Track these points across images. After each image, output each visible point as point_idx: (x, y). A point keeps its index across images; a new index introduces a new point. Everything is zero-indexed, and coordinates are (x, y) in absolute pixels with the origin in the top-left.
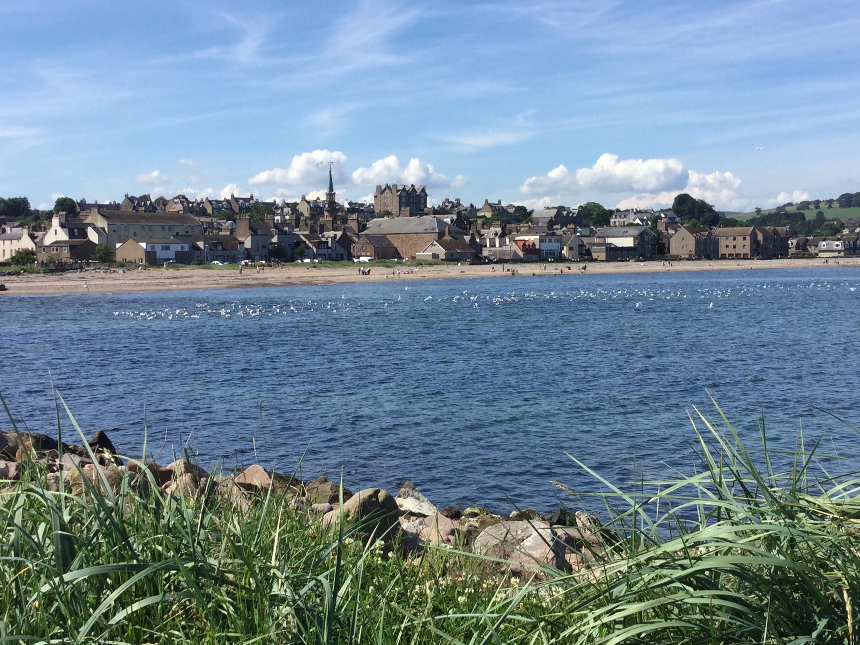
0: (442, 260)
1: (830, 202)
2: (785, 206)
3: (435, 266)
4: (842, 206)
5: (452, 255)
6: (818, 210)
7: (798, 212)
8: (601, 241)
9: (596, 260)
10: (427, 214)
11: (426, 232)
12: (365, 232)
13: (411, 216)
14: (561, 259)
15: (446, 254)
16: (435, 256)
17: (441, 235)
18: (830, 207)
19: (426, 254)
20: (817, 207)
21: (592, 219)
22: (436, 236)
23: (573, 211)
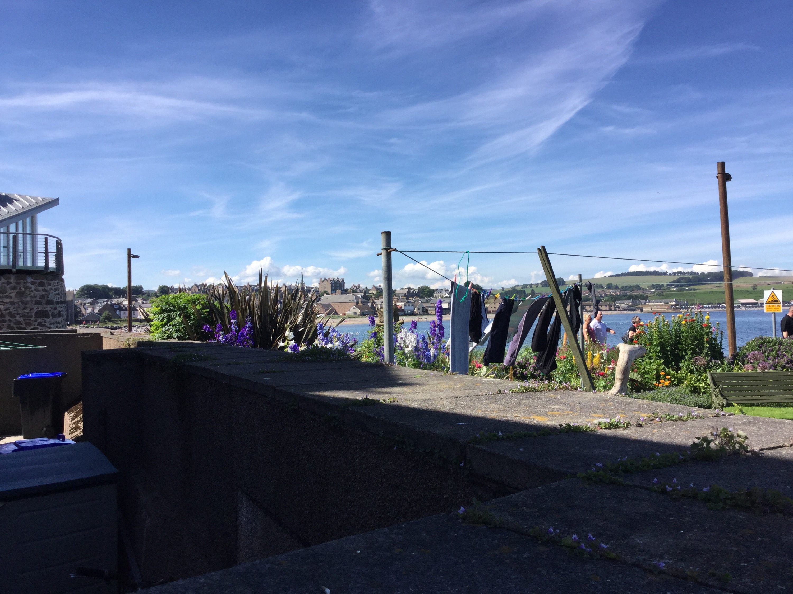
0: (359, 315)
1: (537, 284)
2: (516, 286)
3: (356, 318)
4: (543, 286)
5: (363, 313)
6: (532, 289)
7: (522, 289)
8: (432, 305)
9: (430, 315)
10: (349, 293)
11: (350, 302)
12: (320, 302)
13: (341, 294)
14: (414, 314)
15: (361, 313)
16: (355, 313)
17: (357, 303)
18: (537, 287)
19: (351, 312)
20: (531, 287)
21: (424, 294)
22: (355, 304)
23: (416, 290)
